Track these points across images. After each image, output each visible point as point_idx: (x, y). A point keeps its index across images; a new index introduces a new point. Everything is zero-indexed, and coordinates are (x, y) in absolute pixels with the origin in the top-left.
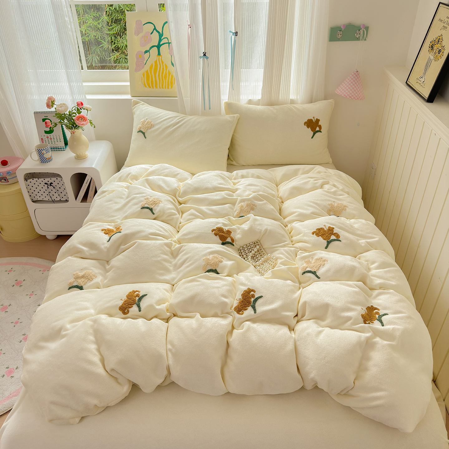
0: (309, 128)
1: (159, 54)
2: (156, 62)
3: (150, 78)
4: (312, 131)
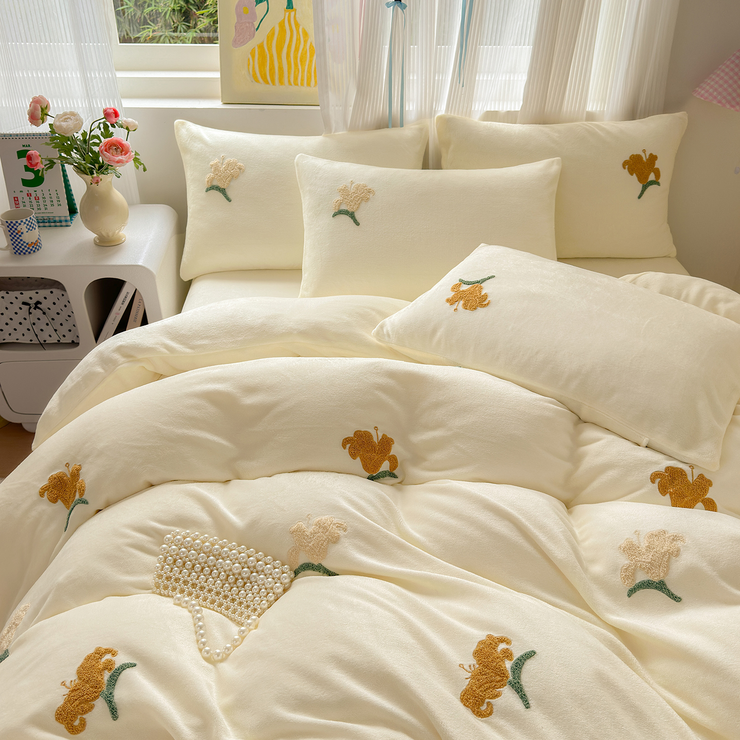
0: (634, 174)
1: (290, 6)
2: (282, 25)
3: (268, 62)
4: (639, 181)
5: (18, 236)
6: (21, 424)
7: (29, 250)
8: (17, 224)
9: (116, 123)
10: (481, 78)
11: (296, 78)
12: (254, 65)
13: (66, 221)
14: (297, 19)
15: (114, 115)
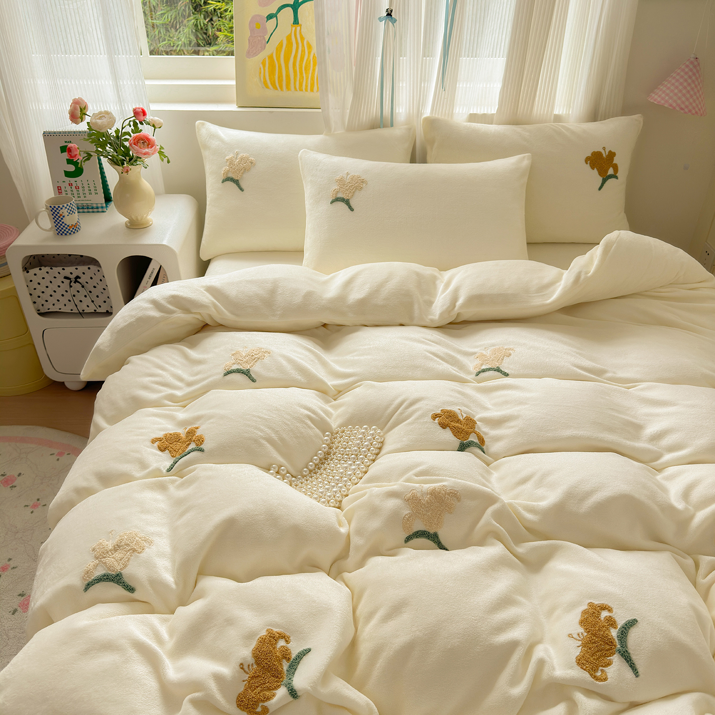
0: (595, 169)
1: (296, 21)
2: (289, 38)
3: (277, 71)
4: (599, 175)
5: (60, 219)
6: (63, 382)
7: (70, 232)
8: (59, 209)
9: (144, 121)
10: (460, 86)
11: (301, 85)
12: (264, 73)
13: (102, 207)
14: (303, 33)
15: (142, 114)
